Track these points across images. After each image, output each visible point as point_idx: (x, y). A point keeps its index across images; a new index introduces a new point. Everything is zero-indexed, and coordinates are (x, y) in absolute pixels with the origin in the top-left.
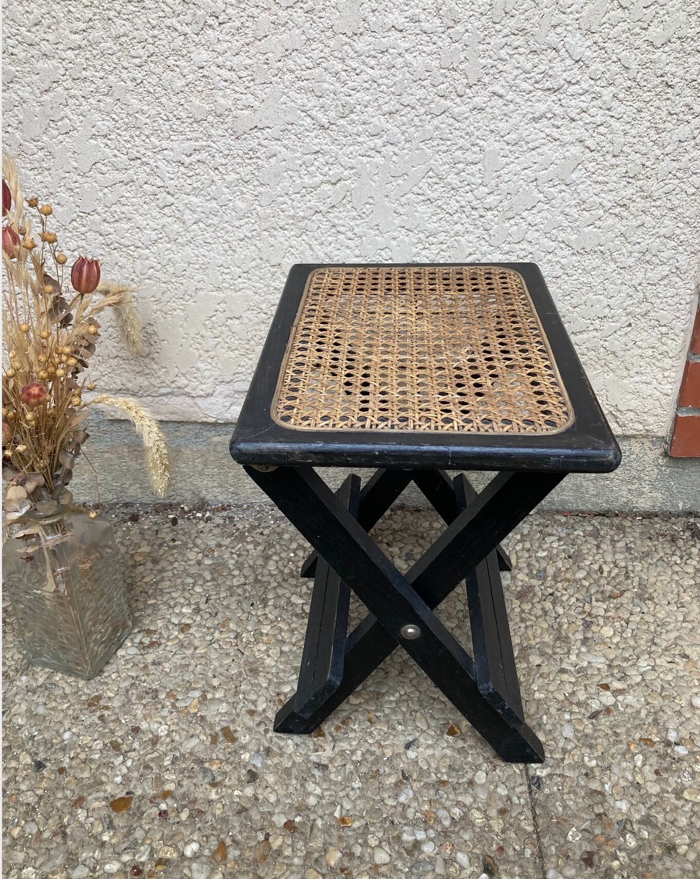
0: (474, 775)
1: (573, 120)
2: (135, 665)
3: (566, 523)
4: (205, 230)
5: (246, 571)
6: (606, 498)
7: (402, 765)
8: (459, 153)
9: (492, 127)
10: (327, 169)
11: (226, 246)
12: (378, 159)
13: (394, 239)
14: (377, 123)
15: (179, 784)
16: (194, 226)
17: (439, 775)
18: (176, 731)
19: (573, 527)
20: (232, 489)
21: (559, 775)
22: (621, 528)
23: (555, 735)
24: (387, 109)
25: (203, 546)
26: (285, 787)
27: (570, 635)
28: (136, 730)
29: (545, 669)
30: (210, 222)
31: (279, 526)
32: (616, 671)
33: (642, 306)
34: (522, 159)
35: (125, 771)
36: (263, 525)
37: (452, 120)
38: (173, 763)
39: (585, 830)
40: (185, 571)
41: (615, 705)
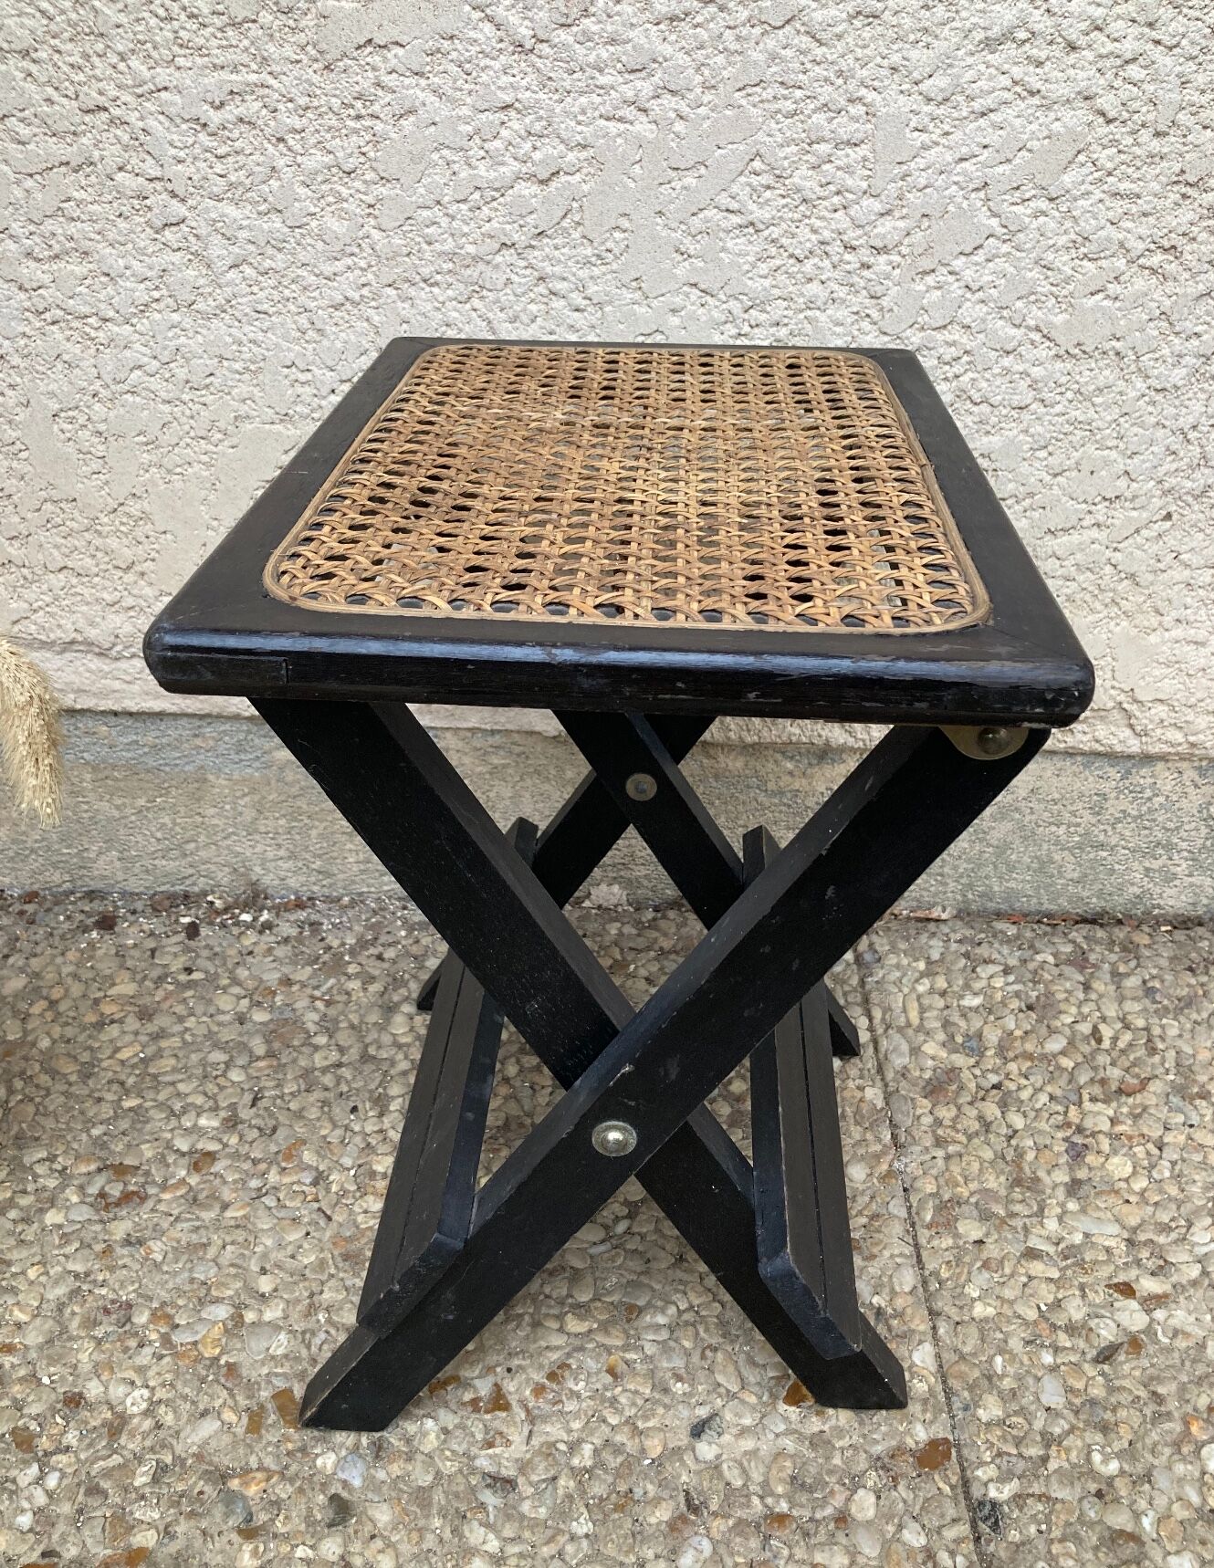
0: (848, 1500)
1: (1073, 47)
2: (85, 1245)
3: (1017, 937)
4: (258, 283)
5: (344, 1037)
6: (1097, 886)
7: (684, 1478)
8: (819, 118)
9: (896, 59)
10: (527, 146)
11: (303, 321)
12: (642, 127)
13: (674, 311)
14: (643, 40)
15: (167, 1532)
16: (232, 274)
17: (769, 1501)
18: (168, 1403)
19: (1031, 946)
20: (318, 864)
21: (1039, 1497)
22: (1129, 949)
23: (1024, 1401)
24: (664, 10)
25: (251, 984)
26: (415, 1535)
27: (1041, 1174)
28: (74, 1401)
29: (992, 1250)
30: (268, 263)
31: (417, 942)
32: (1144, 1254)
33: (1197, 475)
34: (957, 136)
35: (41, 1499)
36: (383, 939)
37: (806, 39)
38: (156, 1480)
40: (210, 1035)
41: (1150, 1331)
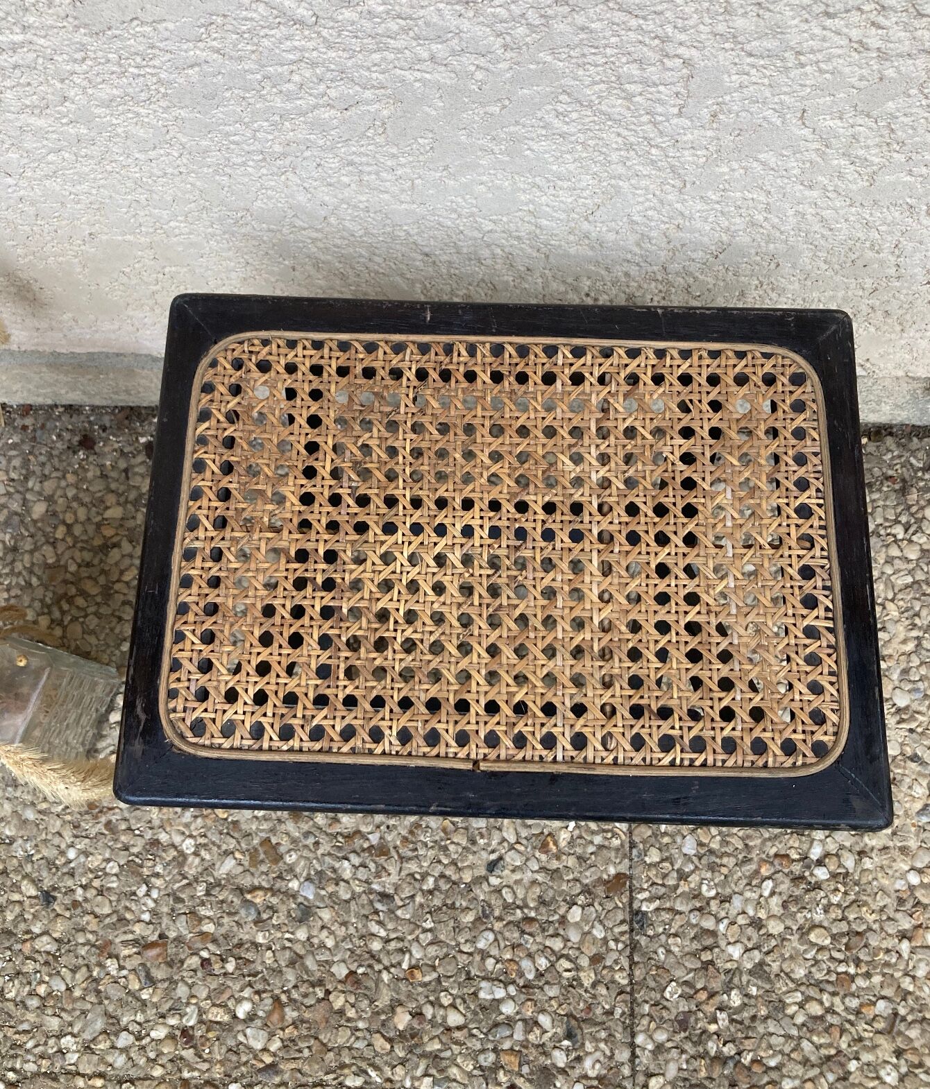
0: (567, 911)
7: (482, 897)
15: (218, 923)
21: (667, 910)
23: (673, 851)
26: (343, 927)
28: (155, 845)
35: (151, 904)
38: (208, 894)
39: (686, 983)
